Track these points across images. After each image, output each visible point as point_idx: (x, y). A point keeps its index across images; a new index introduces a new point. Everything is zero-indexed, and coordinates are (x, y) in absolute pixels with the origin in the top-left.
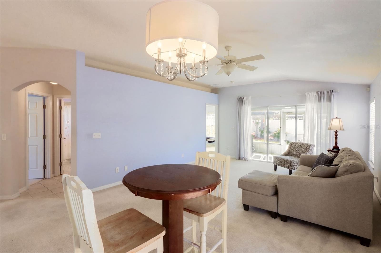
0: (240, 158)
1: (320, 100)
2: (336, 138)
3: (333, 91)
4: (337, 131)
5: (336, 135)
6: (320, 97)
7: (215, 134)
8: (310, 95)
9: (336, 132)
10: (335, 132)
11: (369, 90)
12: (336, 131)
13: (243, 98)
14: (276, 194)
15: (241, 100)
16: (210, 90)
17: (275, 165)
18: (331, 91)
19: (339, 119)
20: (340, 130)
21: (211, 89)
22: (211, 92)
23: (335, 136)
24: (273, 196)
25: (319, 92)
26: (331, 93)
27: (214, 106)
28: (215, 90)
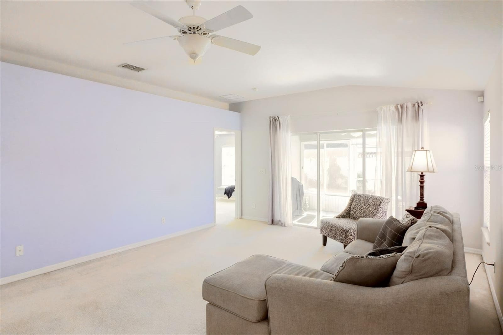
0: (274, 222)
1: (400, 119)
2: (422, 187)
3: (421, 103)
4: (424, 174)
5: (422, 183)
6: (401, 113)
7: (236, 180)
8: (384, 110)
9: (422, 176)
10: (420, 175)
11: (482, 101)
12: (422, 173)
13: (278, 119)
14: (265, 318)
15: (274, 122)
16: (227, 105)
17: (323, 235)
18: (418, 104)
19: (426, 151)
20: (428, 171)
21: (230, 105)
22: (230, 110)
23: (419, 183)
24: (259, 324)
25: (398, 105)
26: (419, 106)
27: (234, 133)
28: (235, 107)
